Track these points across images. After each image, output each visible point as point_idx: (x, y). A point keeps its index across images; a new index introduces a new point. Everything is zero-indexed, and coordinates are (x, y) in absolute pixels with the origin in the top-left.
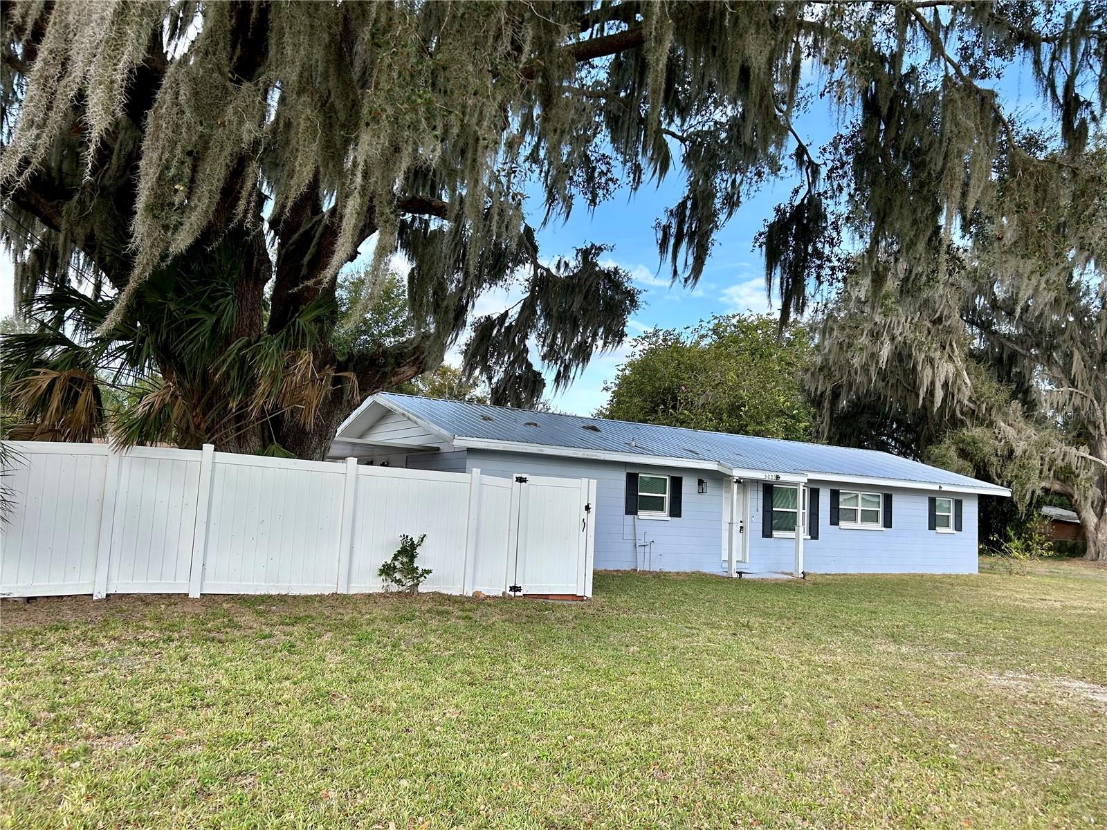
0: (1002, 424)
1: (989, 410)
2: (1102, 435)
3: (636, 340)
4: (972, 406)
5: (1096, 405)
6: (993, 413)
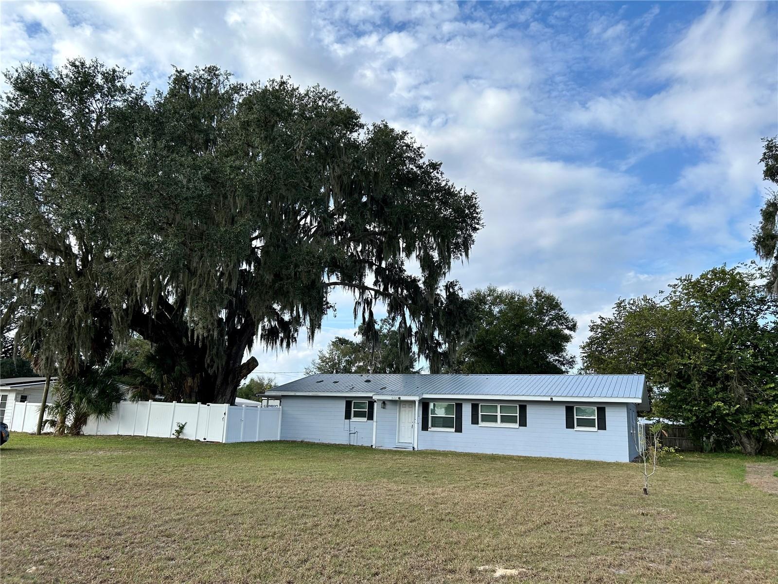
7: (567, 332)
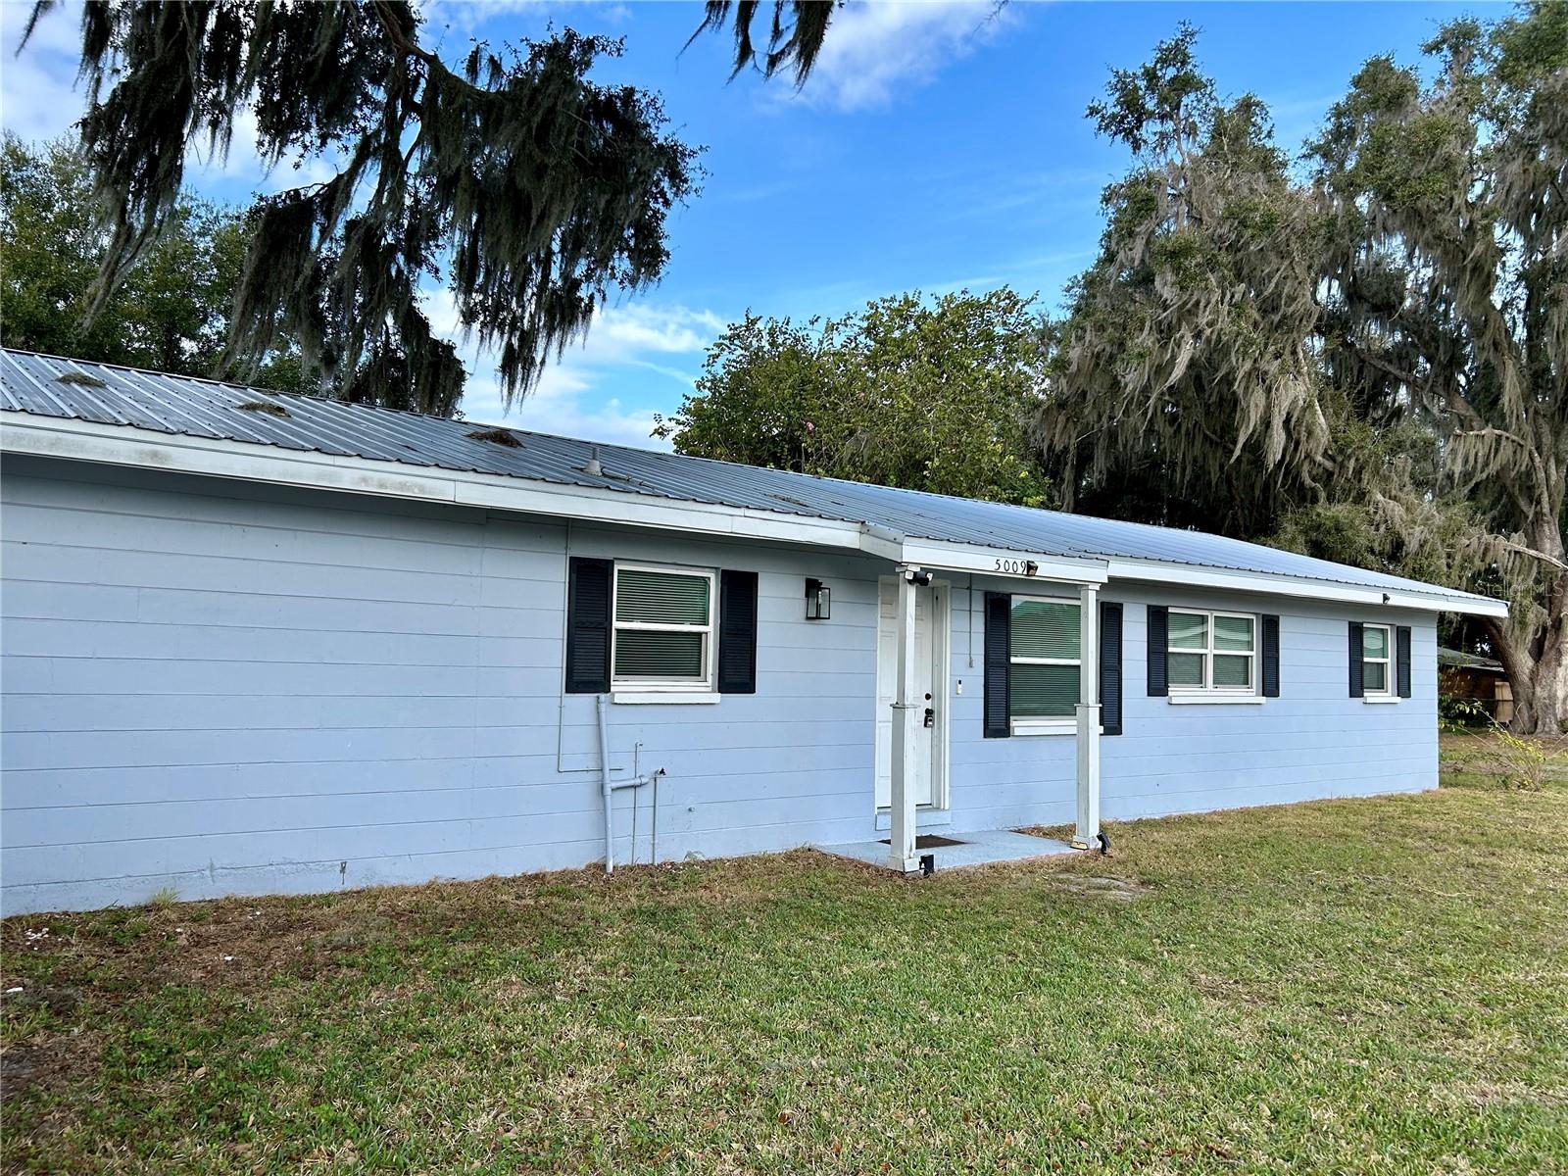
0: (1379, 497)
1: (1358, 472)
2: (1543, 514)
3: (718, 345)
4: (1328, 464)
5: (1537, 460)
6: (1366, 476)
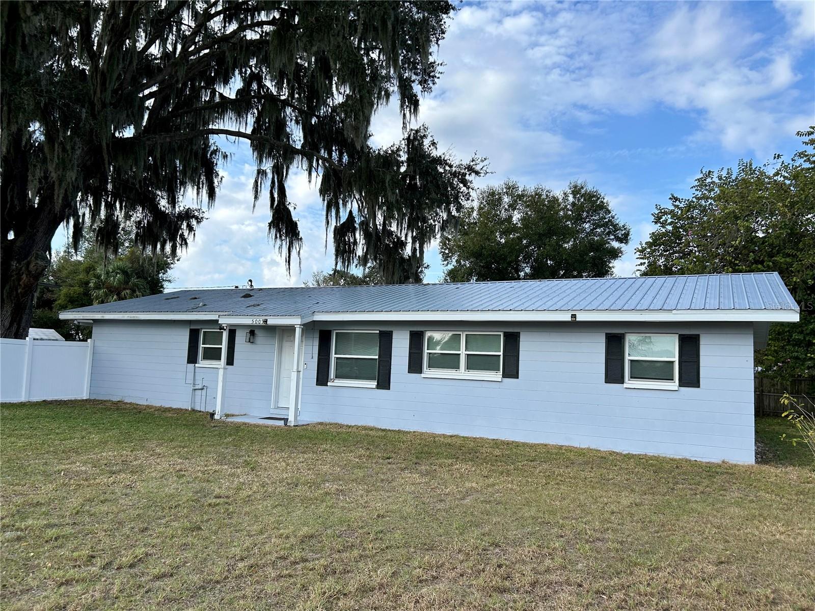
7: (615, 244)
